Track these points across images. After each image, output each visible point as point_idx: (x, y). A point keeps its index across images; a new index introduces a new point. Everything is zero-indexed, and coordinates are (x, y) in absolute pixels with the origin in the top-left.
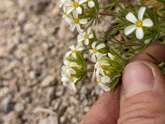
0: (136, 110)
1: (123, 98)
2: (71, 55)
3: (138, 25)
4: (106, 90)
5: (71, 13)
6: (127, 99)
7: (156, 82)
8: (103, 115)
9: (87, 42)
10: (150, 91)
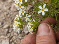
0: (43, 41)
1: (37, 36)
2: (17, 19)
3: (43, 10)
4: (32, 34)
5: (18, 4)
6: (39, 37)
7: (50, 32)
8: (30, 41)
9: (23, 14)
10: (48, 35)
